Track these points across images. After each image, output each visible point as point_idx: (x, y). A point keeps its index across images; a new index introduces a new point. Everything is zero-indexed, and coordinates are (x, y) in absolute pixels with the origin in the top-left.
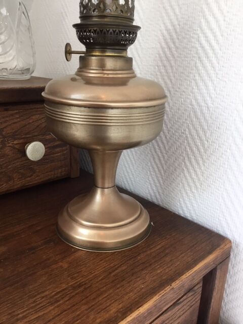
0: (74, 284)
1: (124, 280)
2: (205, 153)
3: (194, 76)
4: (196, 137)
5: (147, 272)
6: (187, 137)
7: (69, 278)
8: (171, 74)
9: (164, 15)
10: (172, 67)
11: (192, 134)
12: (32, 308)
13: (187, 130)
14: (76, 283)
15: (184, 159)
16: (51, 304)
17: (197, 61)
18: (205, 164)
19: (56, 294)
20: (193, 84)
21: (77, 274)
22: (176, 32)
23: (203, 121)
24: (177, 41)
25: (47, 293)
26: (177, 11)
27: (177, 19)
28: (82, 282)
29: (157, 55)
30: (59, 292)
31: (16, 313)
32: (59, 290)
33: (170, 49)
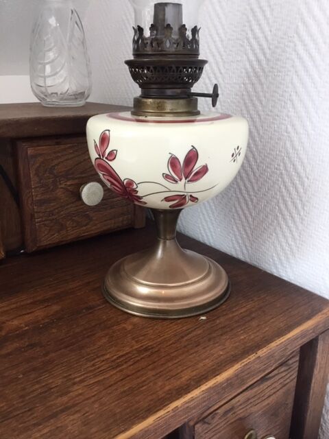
0: (140, 347)
1: (198, 345)
2: (305, 193)
3: (290, 95)
4: (294, 173)
5: (228, 337)
6: (281, 173)
7: (133, 341)
8: (261, 94)
9: (251, 18)
10: (262, 84)
11: (289, 169)
12: (91, 371)
13: (282, 164)
14: (142, 346)
15: (278, 202)
16: (113, 368)
17: (294, 76)
18: (305, 208)
19: (118, 358)
20: (288, 106)
21: (143, 337)
22: (267, 40)
23: (302, 152)
24: (268, 51)
25: (108, 356)
26: (268, 13)
27: (268, 23)
28: (149, 346)
29: (243, 71)
30: (122, 356)
31: (73, 376)
32: (121, 354)
33: (259, 61)
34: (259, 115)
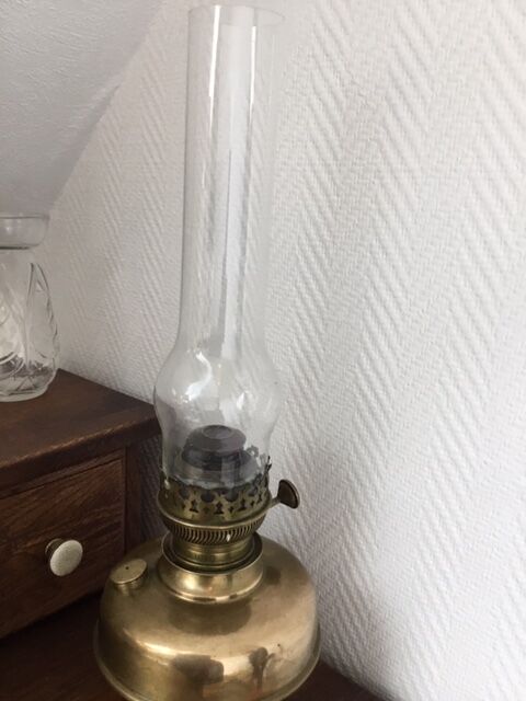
2: (375, 565)
3: (351, 436)
4: (359, 535)
6: (342, 531)
8: (312, 422)
11: (352, 528)
13: (342, 518)
15: (339, 566)
17: (356, 414)
18: (376, 584)
20: (349, 448)
22: (319, 359)
23: (369, 511)
24: (321, 372)
26: (321, 327)
27: (321, 340)
29: (288, 386)
33: (308, 380)
34: (309, 447)
